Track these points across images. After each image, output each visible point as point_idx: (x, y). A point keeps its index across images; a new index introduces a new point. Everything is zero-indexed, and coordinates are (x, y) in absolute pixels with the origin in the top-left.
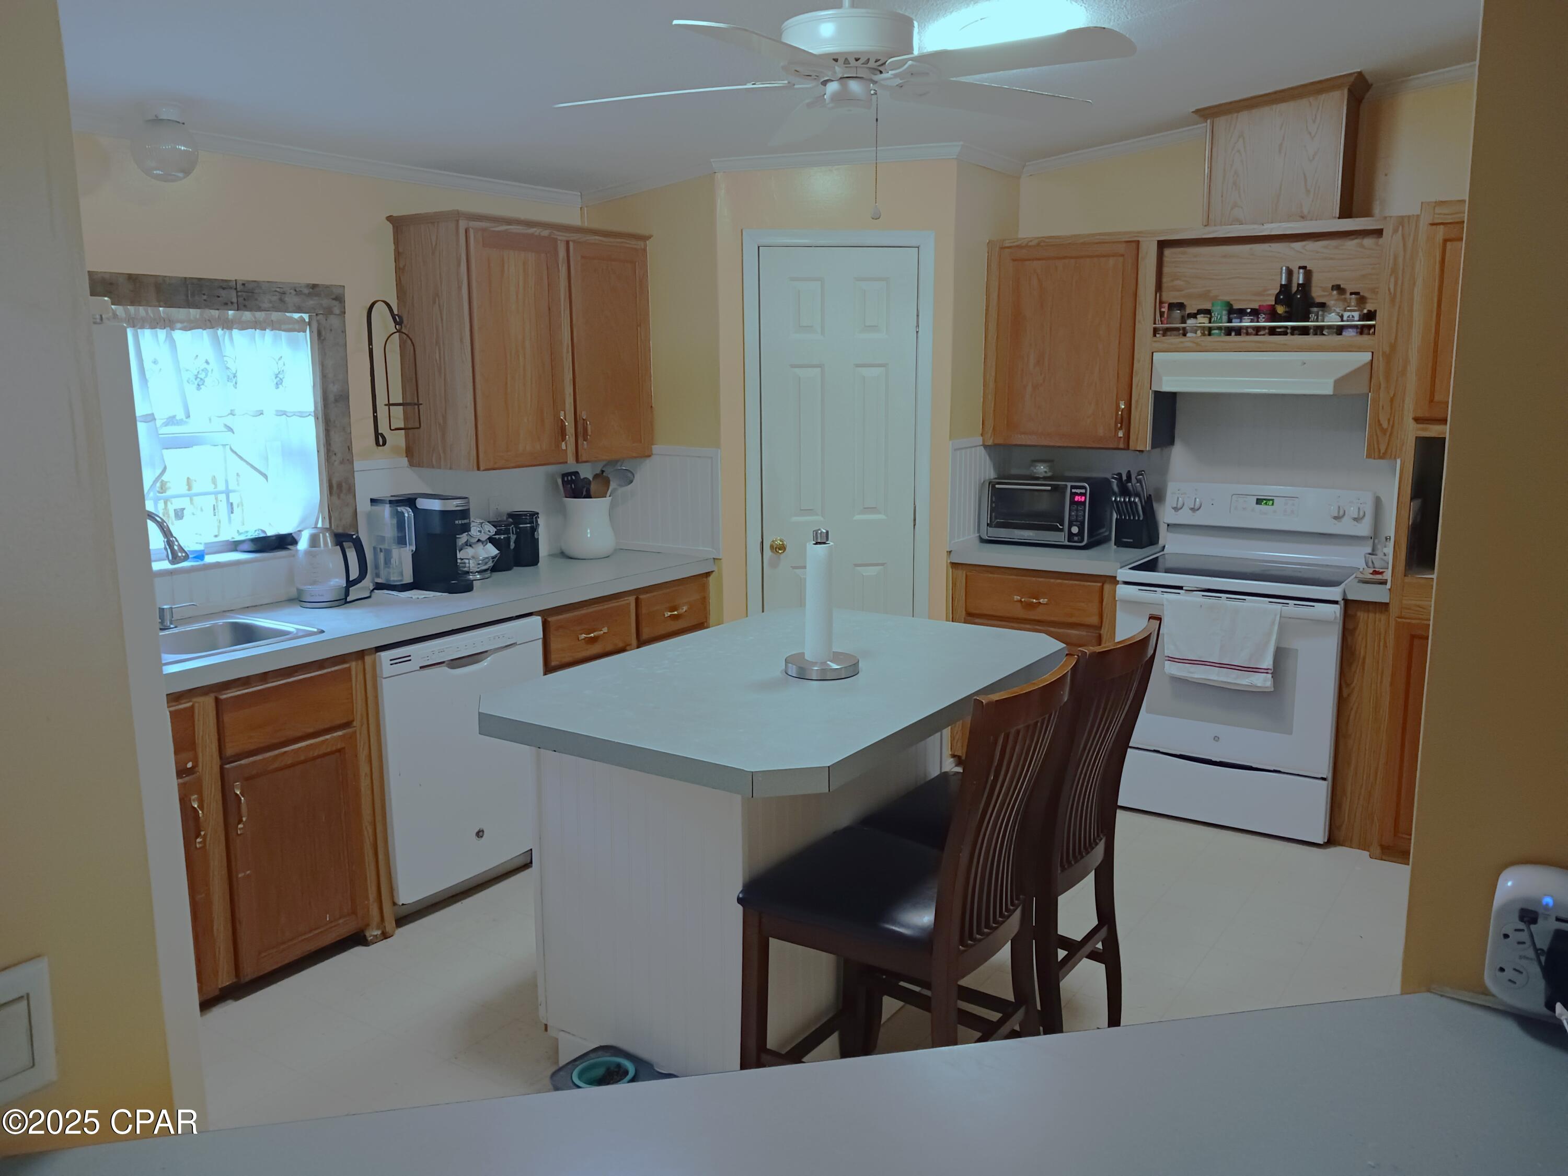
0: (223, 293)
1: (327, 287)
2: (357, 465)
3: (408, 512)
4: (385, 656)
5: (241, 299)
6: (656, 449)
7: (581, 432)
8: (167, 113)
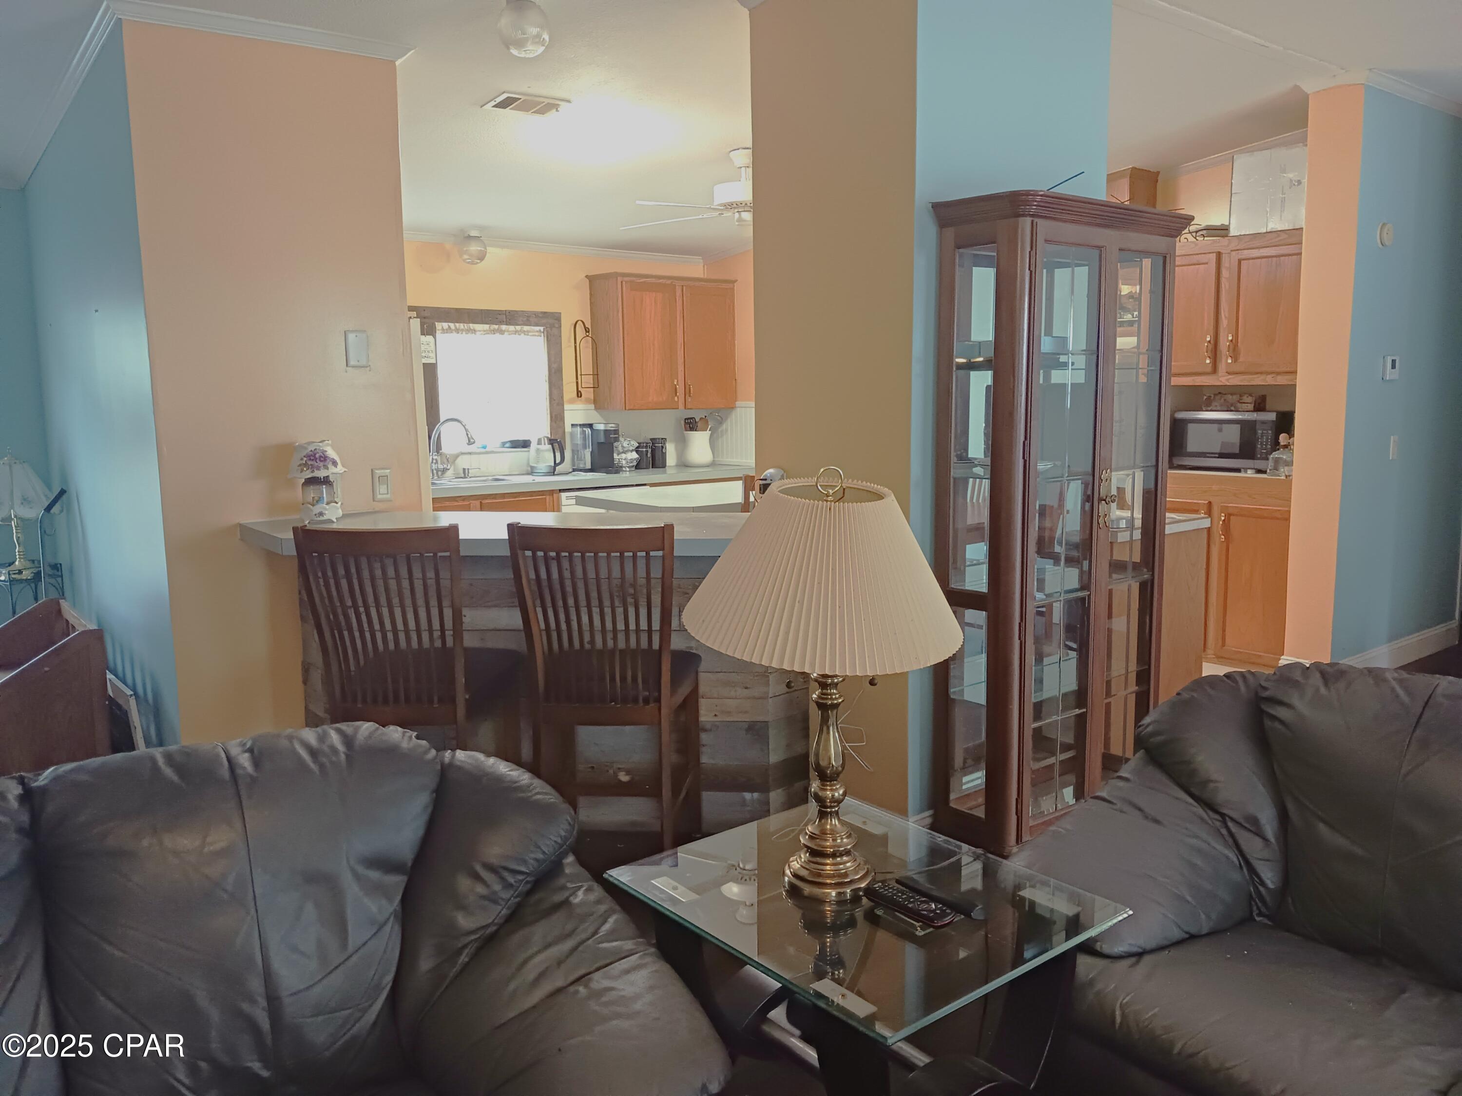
0: (499, 316)
1: (552, 313)
2: (566, 407)
3: (588, 431)
4: (564, 495)
5: (508, 320)
6: (738, 403)
7: (687, 392)
8: (473, 233)
